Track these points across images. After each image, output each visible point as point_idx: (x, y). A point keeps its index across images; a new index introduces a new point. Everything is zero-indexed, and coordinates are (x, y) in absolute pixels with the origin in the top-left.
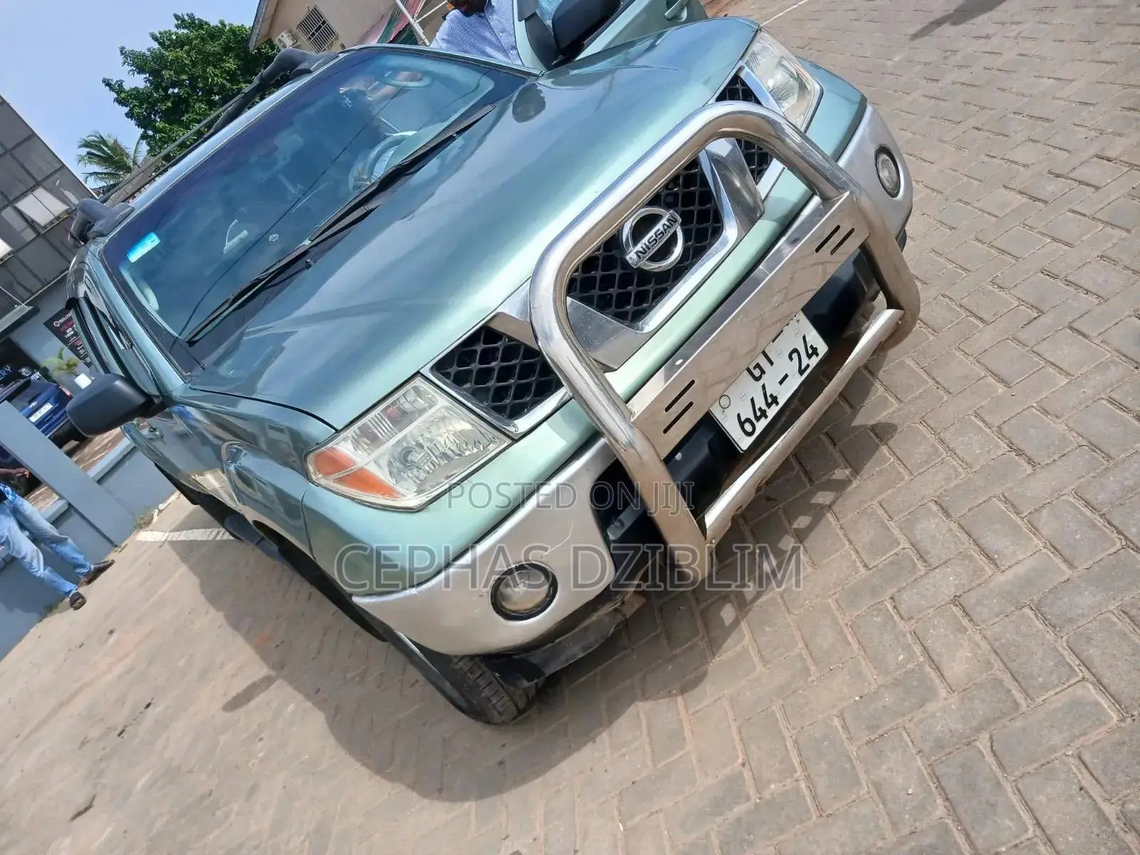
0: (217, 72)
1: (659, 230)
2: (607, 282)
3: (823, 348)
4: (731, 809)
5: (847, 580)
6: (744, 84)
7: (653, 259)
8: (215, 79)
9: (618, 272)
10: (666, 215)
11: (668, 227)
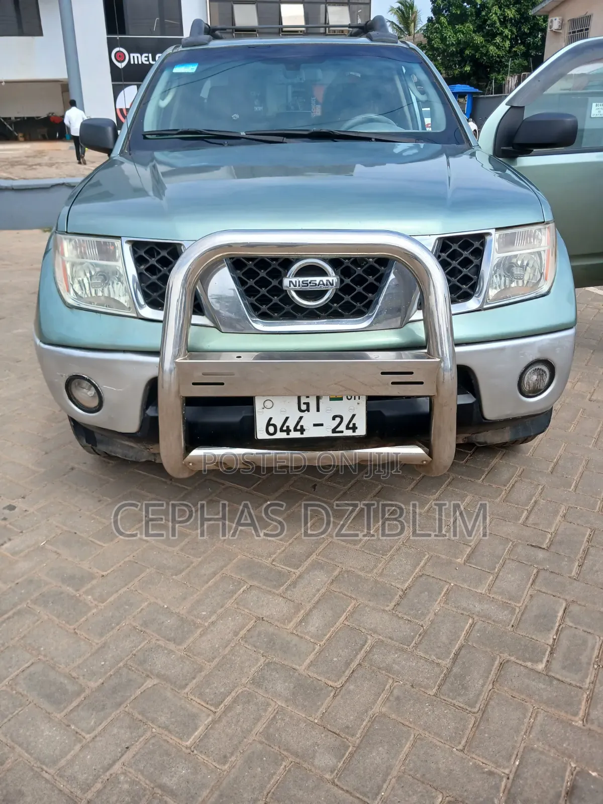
0: (499, 12)
2: (263, 283)
3: (362, 431)
5: (258, 556)
7: (299, 293)
8: (494, 15)
9: (275, 283)
10: (332, 278)
11: (324, 284)
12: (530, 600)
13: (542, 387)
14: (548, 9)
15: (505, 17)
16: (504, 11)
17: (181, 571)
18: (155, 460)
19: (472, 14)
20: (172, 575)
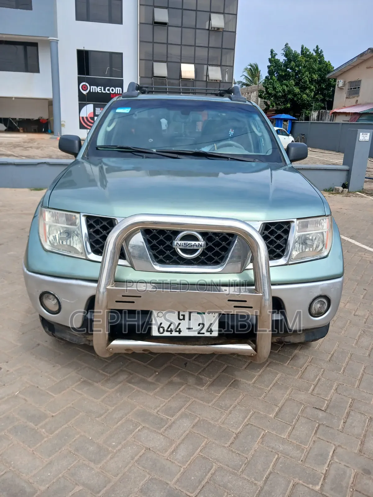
0: (309, 76)
1: (192, 243)
2: (161, 243)
4: (31, 422)
5: (149, 408)
6: (289, 227)
7: (182, 250)
9: (168, 243)
10: (202, 242)
11: (196, 245)
12: (313, 444)
13: (323, 311)
14: (337, 75)
15: (312, 79)
16: (312, 75)
17: (101, 415)
18: (89, 344)
19: (293, 75)
20: (95, 417)
